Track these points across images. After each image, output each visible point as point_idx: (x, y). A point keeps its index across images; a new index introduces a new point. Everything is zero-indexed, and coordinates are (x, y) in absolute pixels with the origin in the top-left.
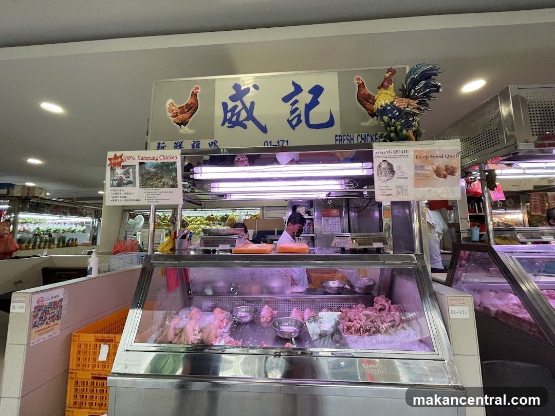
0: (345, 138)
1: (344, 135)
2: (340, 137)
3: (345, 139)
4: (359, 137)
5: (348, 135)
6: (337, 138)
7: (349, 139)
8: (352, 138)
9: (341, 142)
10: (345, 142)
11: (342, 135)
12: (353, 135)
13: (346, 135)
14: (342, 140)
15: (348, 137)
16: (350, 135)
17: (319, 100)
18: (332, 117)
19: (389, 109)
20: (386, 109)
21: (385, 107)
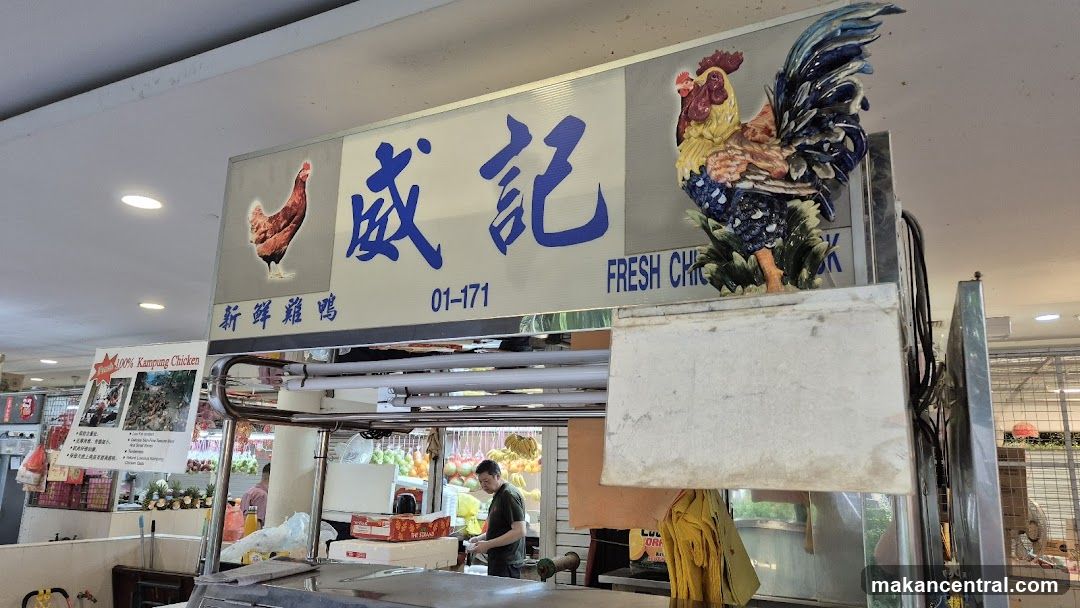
0: (635, 267)
1: (633, 260)
2: (622, 267)
3: (633, 273)
4: (676, 260)
5: (644, 258)
6: (614, 270)
7: (647, 269)
8: (655, 265)
9: (622, 281)
10: (635, 281)
11: (627, 258)
12: (659, 256)
13: (639, 257)
14: (627, 276)
15: (644, 263)
16: (651, 257)
17: (571, 160)
18: (602, 206)
19: (702, 187)
20: (694, 187)
21: (690, 180)
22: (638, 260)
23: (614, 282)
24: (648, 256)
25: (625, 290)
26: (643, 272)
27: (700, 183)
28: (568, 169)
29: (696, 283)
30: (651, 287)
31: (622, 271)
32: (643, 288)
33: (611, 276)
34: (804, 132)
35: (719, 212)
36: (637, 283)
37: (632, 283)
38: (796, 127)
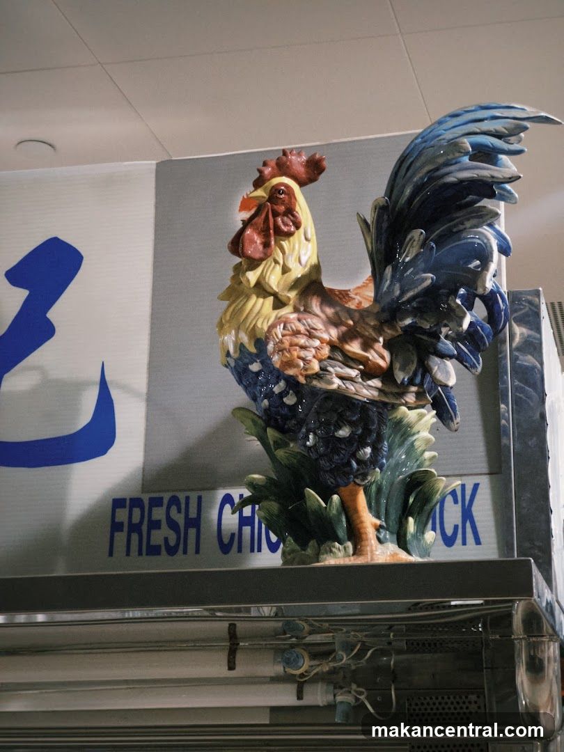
0: (159, 514)
1: (156, 502)
2: (137, 512)
3: (155, 525)
4: (228, 507)
5: (174, 501)
6: (122, 515)
7: (180, 519)
8: (193, 513)
9: (135, 537)
10: (157, 537)
11: (146, 498)
12: (200, 498)
13: (166, 497)
14: (145, 528)
15: (174, 509)
16: (187, 498)
17: (52, 315)
18: (105, 404)
19: (258, 374)
20: (246, 370)
21: (240, 359)
22: (166, 501)
23: (121, 537)
24: (182, 496)
25: (140, 553)
26: (173, 525)
27: (255, 367)
28: (47, 331)
29: (259, 550)
30: (185, 552)
31: (136, 519)
32: (172, 551)
33: (116, 527)
34: (414, 304)
35: (285, 418)
36: (162, 542)
37: (152, 543)
38: (403, 293)
